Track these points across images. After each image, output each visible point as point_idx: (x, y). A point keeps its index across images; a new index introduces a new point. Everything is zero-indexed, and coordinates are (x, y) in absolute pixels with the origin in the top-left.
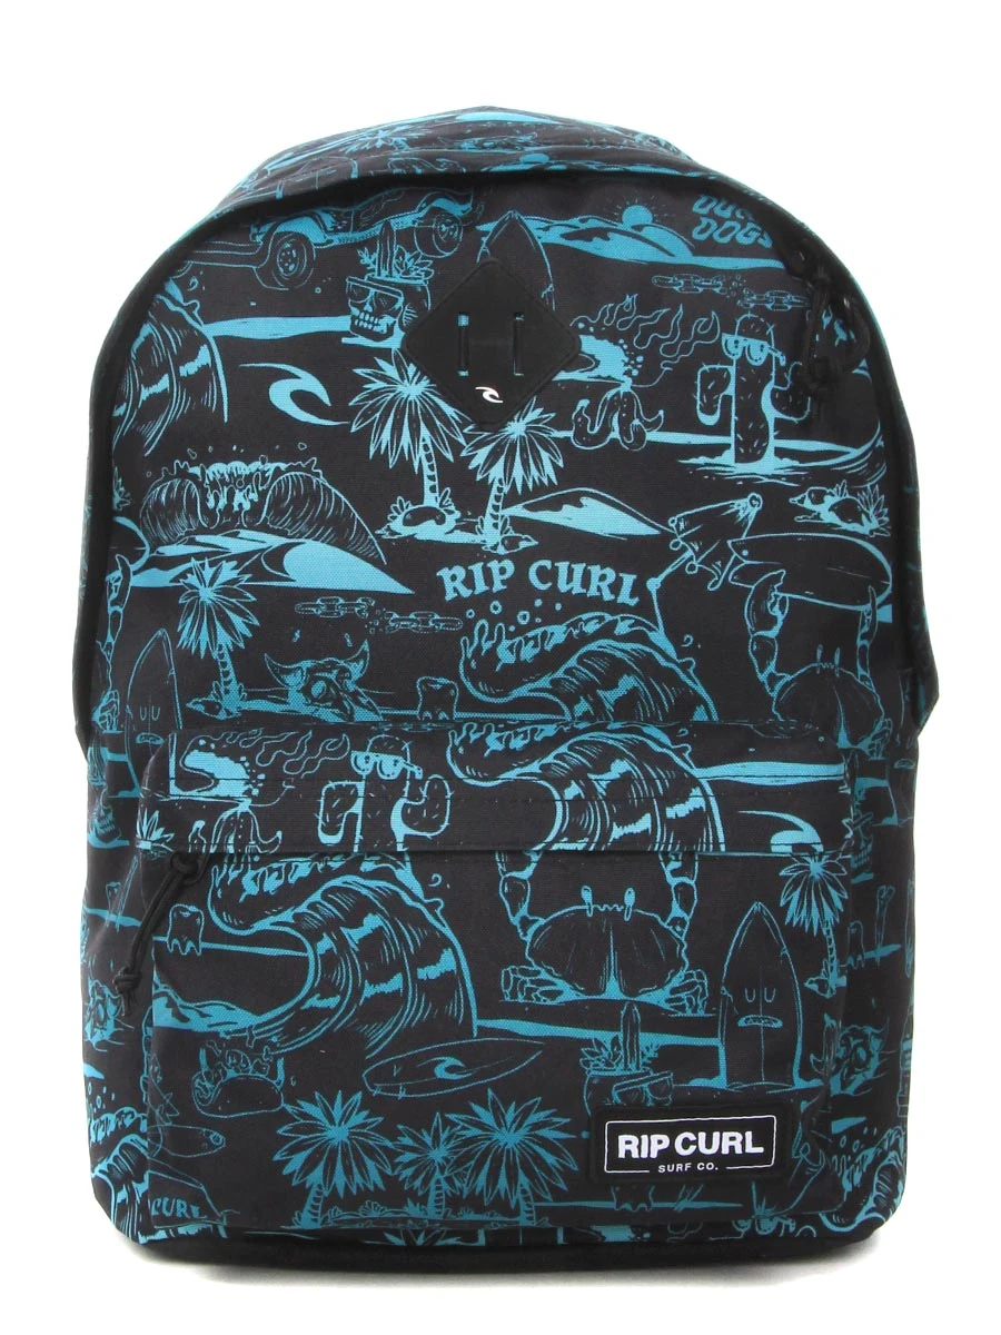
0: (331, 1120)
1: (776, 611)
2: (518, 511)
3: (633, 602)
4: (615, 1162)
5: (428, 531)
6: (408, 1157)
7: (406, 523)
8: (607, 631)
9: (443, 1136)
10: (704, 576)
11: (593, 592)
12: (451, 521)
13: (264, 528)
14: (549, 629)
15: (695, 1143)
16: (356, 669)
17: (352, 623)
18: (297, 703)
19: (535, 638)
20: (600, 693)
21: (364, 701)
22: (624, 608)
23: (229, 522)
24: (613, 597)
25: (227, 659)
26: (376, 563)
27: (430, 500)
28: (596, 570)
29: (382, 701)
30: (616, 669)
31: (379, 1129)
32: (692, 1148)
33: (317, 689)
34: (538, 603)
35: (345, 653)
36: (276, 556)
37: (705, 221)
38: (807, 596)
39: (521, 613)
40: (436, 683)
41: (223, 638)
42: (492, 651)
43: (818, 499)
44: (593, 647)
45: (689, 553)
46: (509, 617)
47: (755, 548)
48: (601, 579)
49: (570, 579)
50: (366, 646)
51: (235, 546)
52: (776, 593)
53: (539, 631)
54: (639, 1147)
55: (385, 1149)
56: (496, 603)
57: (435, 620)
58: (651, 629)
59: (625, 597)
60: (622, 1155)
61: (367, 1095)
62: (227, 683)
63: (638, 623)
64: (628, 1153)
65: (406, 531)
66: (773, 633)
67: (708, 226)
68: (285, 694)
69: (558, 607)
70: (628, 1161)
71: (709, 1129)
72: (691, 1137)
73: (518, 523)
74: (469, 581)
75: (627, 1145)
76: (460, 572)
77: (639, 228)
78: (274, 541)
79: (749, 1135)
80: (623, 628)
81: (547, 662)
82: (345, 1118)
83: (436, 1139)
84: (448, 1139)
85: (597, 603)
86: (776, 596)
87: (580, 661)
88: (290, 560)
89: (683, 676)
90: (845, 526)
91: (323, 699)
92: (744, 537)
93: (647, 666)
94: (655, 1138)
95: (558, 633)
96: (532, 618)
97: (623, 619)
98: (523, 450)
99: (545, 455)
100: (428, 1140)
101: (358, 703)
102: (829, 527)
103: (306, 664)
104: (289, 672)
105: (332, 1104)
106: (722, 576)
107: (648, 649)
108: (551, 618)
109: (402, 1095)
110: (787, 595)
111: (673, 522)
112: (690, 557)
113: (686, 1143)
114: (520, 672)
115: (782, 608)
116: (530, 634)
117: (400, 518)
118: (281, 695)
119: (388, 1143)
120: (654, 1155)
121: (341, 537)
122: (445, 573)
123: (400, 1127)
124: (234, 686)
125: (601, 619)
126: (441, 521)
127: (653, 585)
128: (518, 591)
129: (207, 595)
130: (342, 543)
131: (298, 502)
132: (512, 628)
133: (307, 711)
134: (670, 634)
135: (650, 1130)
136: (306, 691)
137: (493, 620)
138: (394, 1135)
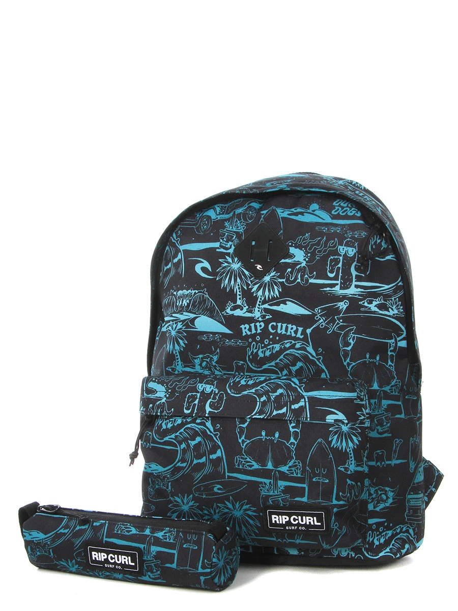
0: (184, 504)
1: (351, 341)
2: (266, 306)
3: (302, 337)
4: (272, 524)
5: (238, 313)
6: (206, 517)
7: (231, 310)
8: (293, 347)
9: (217, 511)
10: (326, 328)
11: (289, 333)
12: (245, 309)
13: (190, 312)
14: (275, 346)
15: (298, 520)
16: (215, 358)
17: (214, 343)
18: (198, 369)
19: (270, 348)
20: (291, 367)
21: (218, 369)
22: (299, 339)
23: (181, 310)
24: (295, 335)
25: (178, 354)
26: (222, 323)
27: (239, 302)
28: (290, 326)
29: (223, 369)
30: (296, 359)
31: (197, 507)
32: (297, 522)
33: (204, 364)
34: (271, 337)
35: (212, 353)
36: (193, 321)
37: (337, 208)
38: (363, 336)
39: (266, 340)
40: (239, 363)
41: (177, 347)
42: (257, 353)
43: (370, 302)
44: (288, 352)
45: (322, 320)
46: (262, 341)
47: (345, 319)
48: (292, 329)
49: (281, 329)
50: (218, 350)
51: (182, 317)
52: (352, 335)
53: (271, 346)
54: (279, 519)
55: (199, 514)
56: (258, 337)
57: (240, 342)
58: (307, 346)
59: (299, 335)
60: (274, 522)
61: (194, 496)
62: (178, 362)
63: (303, 344)
64: (275, 521)
65: (231, 313)
66: (349, 348)
67: (338, 209)
68: (195, 366)
69: (277, 338)
70: (276, 524)
71: (302, 515)
72: (296, 518)
73: (266, 310)
74: (250, 330)
75: (275, 518)
76: (247, 326)
77: (314, 211)
78: (193, 316)
79: (315, 518)
80: (298, 346)
81: (274, 356)
82: (188, 503)
83: (215, 511)
84: (218, 512)
85: (290, 337)
86: (351, 336)
87: (284, 357)
88: (196, 322)
89: (318, 363)
90: (381, 312)
91: (206, 368)
92: (341, 315)
93: (306, 359)
94: (284, 517)
95: (277, 347)
96: (269, 342)
97: (298, 343)
98: (269, 286)
99: (275, 287)
100: (213, 512)
101: (216, 369)
102: (374, 312)
103: (201, 356)
104: (195, 358)
105: (184, 498)
106: (332, 328)
107: (306, 353)
108: (275, 342)
109: (204, 496)
110: (356, 336)
111: (316, 310)
112: (322, 322)
113: (295, 520)
114: (265, 360)
115: (353, 340)
116: (268, 347)
117: (229, 308)
118: (193, 366)
119: (201, 513)
120: (284, 523)
121: (211, 314)
122: (242, 327)
123: (204, 507)
124: (180, 363)
125: (291, 342)
126: (242, 309)
127: (309, 331)
128: (265, 333)
129: (173, 333)
130: (212, 317)
131: (200, 303)
132: (263, 345)
133: (201, 371)
134: (313, 348)
135: (282, 514)
136: (201, 365)
137: (257, 342)
138: (202, 510)
